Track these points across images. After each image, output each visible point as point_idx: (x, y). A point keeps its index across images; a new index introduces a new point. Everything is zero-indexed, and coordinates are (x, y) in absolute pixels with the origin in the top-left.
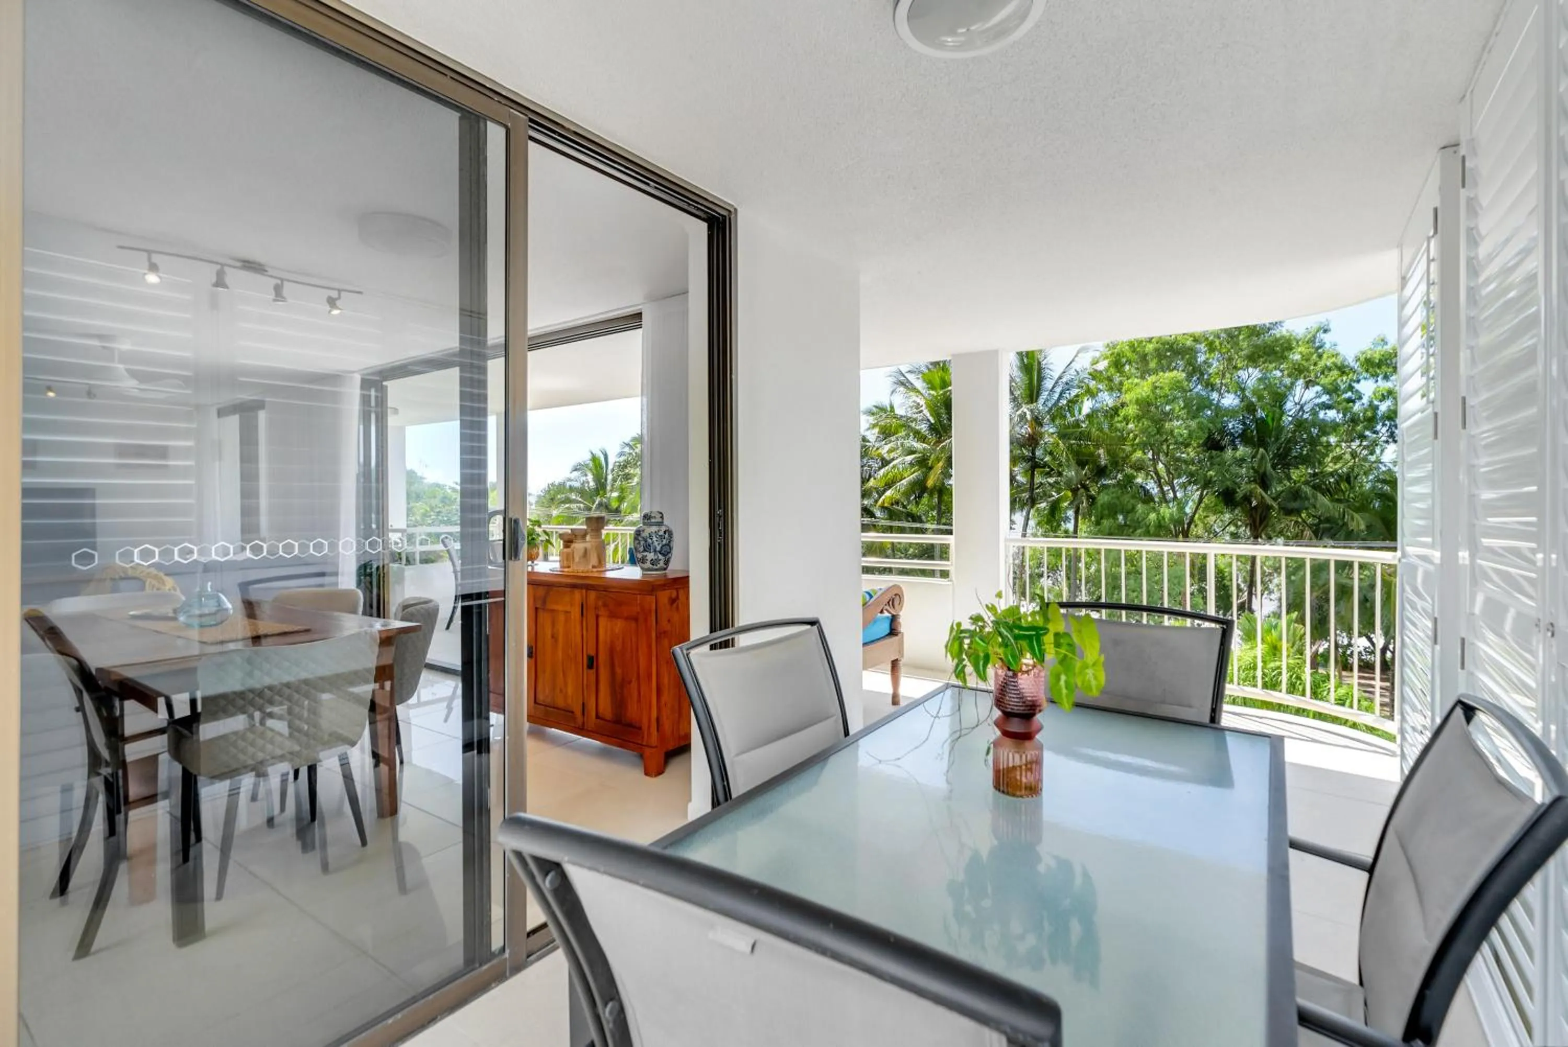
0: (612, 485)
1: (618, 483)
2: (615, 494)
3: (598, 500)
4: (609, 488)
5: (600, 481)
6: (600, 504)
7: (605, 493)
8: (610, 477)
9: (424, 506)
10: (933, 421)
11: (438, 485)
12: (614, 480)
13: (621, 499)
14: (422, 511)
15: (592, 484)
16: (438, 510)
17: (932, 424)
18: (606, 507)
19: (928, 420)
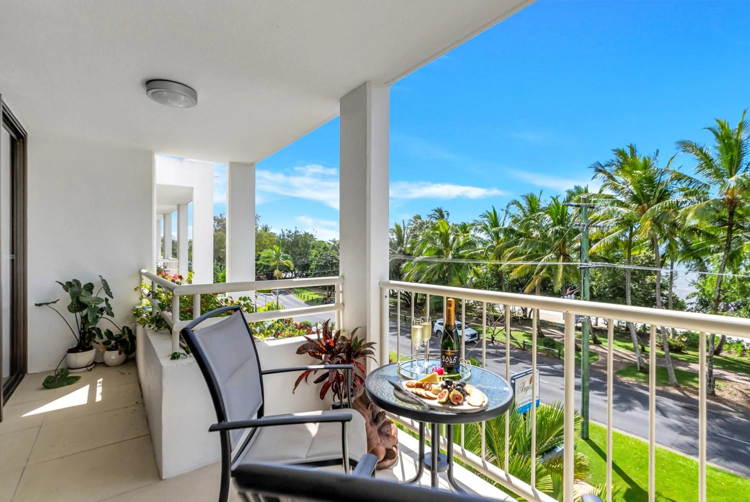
0: (407, 241)
1: (410, 239)
2: (409, 246)
3: (399, 249)
4: (405, 242)
5: (400, 239)
6: (401, 251)
7: (403, 245)
8: (406, 236)
9: (316, 251)
10: (636, 194)
11: (323, 242)
12: (408, 238)
13: (412, 248)
14: (315, 254)
15: (396, 240)
16: (321, 253)
17: (635, 196)
18: (404, 253)
19: (632, 193)
